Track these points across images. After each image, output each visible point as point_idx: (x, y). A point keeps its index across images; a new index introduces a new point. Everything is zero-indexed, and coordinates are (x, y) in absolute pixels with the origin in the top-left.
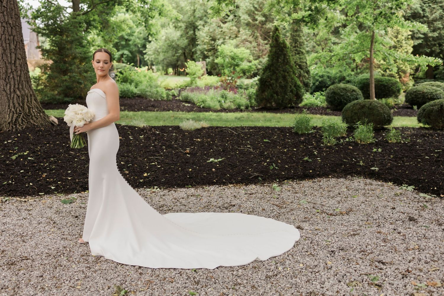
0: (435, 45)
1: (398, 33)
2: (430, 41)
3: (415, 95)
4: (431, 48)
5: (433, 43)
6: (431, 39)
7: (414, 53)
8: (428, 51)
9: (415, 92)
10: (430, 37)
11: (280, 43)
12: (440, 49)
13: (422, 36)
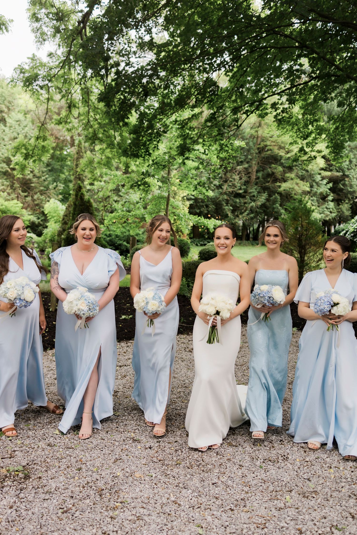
0: (203, 206)
1: (175, 194)
2: (199, 202)
3: (208, 255)
4: (200, 209)
5: (201, 204)
6: (200, 201)
7: (190, 213)
8: (198, 211)
9: (208, 252)
10: (199, 199)
11: (85, 201)
12: (207, 210)
13: (193, 197)
